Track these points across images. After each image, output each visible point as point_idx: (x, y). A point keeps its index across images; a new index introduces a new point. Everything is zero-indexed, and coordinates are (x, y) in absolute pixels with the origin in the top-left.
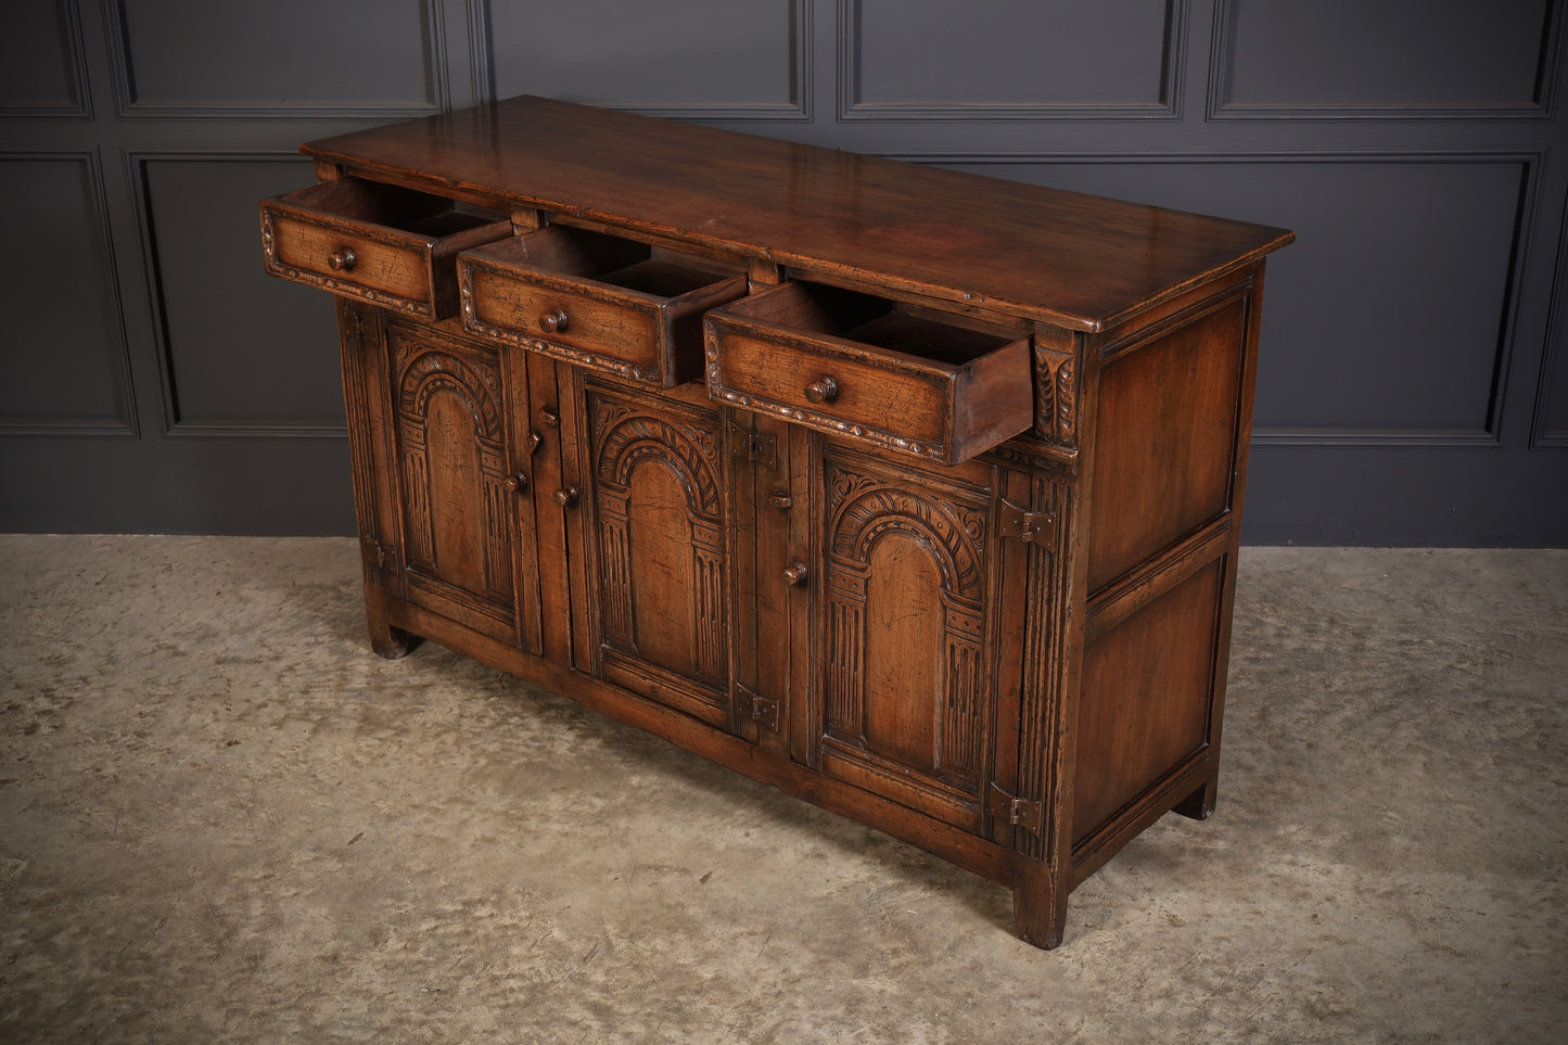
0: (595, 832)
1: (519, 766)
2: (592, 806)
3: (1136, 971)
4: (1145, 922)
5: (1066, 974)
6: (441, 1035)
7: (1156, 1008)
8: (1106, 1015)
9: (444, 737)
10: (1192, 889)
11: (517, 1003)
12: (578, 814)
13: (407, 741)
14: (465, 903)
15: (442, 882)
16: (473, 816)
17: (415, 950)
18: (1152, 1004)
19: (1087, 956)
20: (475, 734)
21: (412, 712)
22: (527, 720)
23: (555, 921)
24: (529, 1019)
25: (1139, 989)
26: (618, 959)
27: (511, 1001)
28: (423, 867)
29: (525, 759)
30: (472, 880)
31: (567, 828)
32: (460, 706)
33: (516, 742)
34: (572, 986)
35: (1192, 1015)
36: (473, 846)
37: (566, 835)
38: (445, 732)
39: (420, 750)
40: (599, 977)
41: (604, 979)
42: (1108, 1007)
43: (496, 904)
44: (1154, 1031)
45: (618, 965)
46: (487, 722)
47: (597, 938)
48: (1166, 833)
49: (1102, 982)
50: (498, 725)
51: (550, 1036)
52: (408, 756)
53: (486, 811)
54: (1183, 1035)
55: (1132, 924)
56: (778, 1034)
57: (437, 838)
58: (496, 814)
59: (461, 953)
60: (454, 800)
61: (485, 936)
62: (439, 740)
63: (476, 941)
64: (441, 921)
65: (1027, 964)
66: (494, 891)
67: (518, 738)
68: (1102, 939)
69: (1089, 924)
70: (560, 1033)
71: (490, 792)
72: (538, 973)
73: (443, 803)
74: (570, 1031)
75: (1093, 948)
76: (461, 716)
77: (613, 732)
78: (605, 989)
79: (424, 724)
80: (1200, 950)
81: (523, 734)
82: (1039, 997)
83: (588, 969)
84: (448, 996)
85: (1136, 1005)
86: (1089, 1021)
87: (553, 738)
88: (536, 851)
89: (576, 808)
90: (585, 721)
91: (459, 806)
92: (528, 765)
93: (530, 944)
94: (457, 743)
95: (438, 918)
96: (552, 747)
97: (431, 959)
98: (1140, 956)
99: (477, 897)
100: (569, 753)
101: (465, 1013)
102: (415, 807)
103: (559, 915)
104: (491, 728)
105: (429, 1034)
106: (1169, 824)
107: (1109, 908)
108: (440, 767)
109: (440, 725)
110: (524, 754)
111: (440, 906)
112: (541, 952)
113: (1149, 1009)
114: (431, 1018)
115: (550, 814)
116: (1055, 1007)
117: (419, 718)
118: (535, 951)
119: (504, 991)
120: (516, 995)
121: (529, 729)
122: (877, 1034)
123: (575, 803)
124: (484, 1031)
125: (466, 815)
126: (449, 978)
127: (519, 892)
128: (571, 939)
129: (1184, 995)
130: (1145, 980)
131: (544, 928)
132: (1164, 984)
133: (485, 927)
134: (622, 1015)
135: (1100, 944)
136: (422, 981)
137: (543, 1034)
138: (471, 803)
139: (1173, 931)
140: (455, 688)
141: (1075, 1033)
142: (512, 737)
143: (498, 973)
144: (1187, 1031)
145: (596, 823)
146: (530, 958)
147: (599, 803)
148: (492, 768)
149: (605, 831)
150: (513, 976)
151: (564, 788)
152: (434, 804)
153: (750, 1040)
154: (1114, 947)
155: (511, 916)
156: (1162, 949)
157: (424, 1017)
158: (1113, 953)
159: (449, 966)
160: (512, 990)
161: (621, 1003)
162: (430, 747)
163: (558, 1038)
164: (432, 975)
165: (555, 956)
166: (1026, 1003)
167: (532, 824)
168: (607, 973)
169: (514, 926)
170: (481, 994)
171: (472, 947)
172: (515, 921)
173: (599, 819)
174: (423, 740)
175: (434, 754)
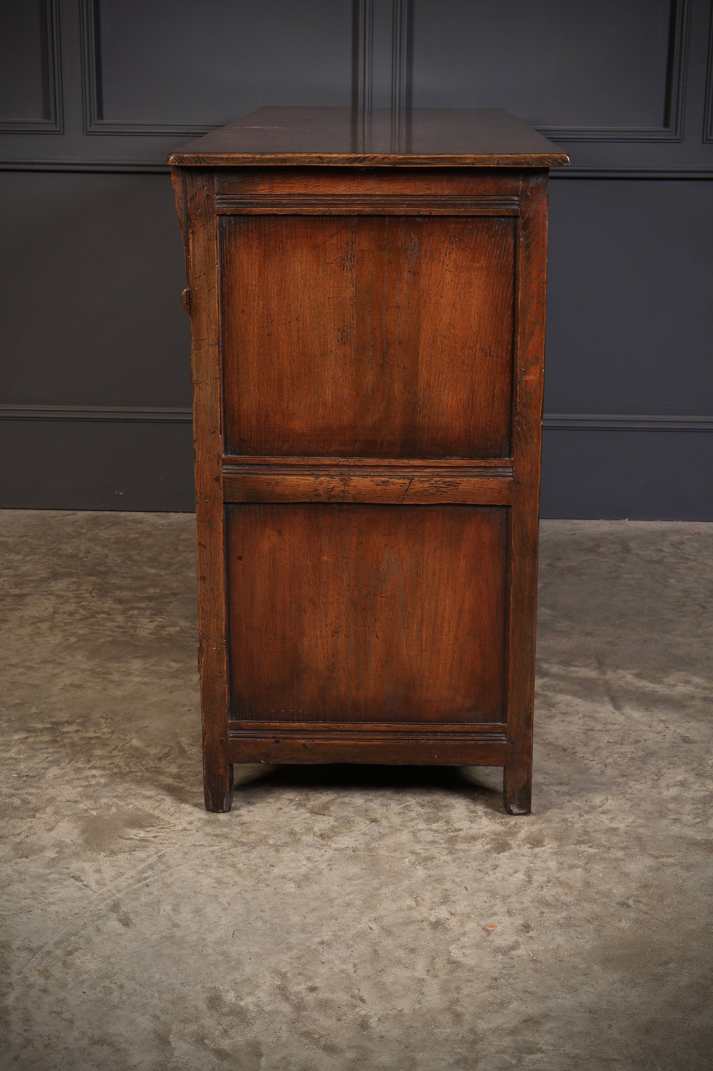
0: (171, 683)
1: (105, 643)
2: (168, 666)
3: (654, 769)
4: (661, 740)
5: (592, 771)
6: (29, 803)
7: (673, 792)
8: (628, 796)
9: (39, 625)
10: (701, 721)
11: (98, 784)
12: (156, 672)
13: (7, 626)
14: (53, 723)
15: (34, 710)
16: (62, 672)
17: (8, 751)
18: (668, 790)
19: (610, 760)
20: (67, 624)
21: (11, 610)
22: (113, 616)
23: (134, 735)
24: (109, 794)
25: (656, 780)
26: (190, 759)
27: (93, 783)
28: (17, 701)
29: (111, 638)
30: (61, 710)
31: (146, 680)
32: (54, 607)
33: (104, 628)
34: (147, 775)
35: (704, 797)
36: (62, 689)
37: (146, 684)
38: (39, 622)
39: (18, 632)
40: (174, 769)
41: (178, 770)
42: (630, 791)
43: (83, 724)
44: (671, 806)
45: (190, 762)
46: (78, 617)
47: (171, 746)
48: (678, 688)
49: (623, 776)
50: (87, 618)
51: (127, 804)
52: (7, 635)
53: (74, 669)
54: (697, 808)
55: (648, 741)
56: (333, 805)
57: (31, 685)
58: (83, 671)
59: (49, 753)
60: (45, 662)
61: (71, 743)
62: (34, 626)
63: (64, 746)
64: (31, 734)
65: (556, 764)
66: (80, 717)
67: (105, 626)
68: (623, 750)
69: (611, 741)
70: (137, 803)
71: (79, 657)
72: (118, 766)
73: (36, 664)
74: (145, 802)
75: (615, 756)
76: (55, 612)
77: (189, 624)
78: (177, 776)
79: (22, 617)
80: (709, 757)
81: (109, 624)
82: (567, 784)
83: (163, 764)
84: (36, 779)
85: (655, 791)
86: (613, 799)
87: (136, 627)
88: (118, 693)
89: (155, 668)
90: (164, 617)
91: (51, 666)
92: (112, 643)
93: (111, 749)
94: (51, 629)
95: (29, 732)
96: (135, 631)
97: (21, 757)
98: (657, 761)
99: (64, 720)
100: (149, 636)
101: (51, 790)
102: (10, 665)
103: (137, 732)
104: (81, 620)
105: (17, 802)
106: (680, 682)
107: (629, 732)
108: (35, 642)
109: (34, 617)
110: (110, 636)
111: (31, 725)
112: (121, 753)
113: (665, 793)
114: (20, 792)
115: (131, 671)
116: (582, 790)
117: (18, 614)
118: (115, 753)
119: (87, 777)
120: (97, 779)
121: (115, 621)
122: (423, 806)
123: (154, 665)
124: (68, 801)
125: (57, 671)
126: (37, 769)
127: (102, 717)
128: (149, 746)
129: (697, 784)
130: (663, 775)
131: (124, 739)
132: (679, 778)
133: (71, 738)
134: (193, 793)
135: (621, 753)
136: (13, 770)
137: (121, 803)
138: (61, 664)
139: (686, 746)
140: (50, 597)
141: (600, 807)
142: (100, 625)
143: (82, 766)
144: (700, 806)
145: (172, 677)
146: (112, 757)
147: (175, 665)
148: (81, 643)
149: (180, 682)
150: (95, 768)
151: (144, 656)
152: (29, 664)
153: (308, 808)
154: (633, 755)
155: (95, 732)
156: (676, 756)
157: (14, 792)
158: (632, 759)
159: (37, 761)
160: (94, 776)
161: (192, 785)
162: (28, 630)
163: (134, 806)
164: (22, 766)
165: (134, 756)
166: (556, 788)
167: (116, 677)
168: (180, 767)
169: (97, 738)
170: (66, 778)
171: (58, 750)
172: (98, 735)
173: (175, 675)
174: (21, 626)
175: (30, 635)
